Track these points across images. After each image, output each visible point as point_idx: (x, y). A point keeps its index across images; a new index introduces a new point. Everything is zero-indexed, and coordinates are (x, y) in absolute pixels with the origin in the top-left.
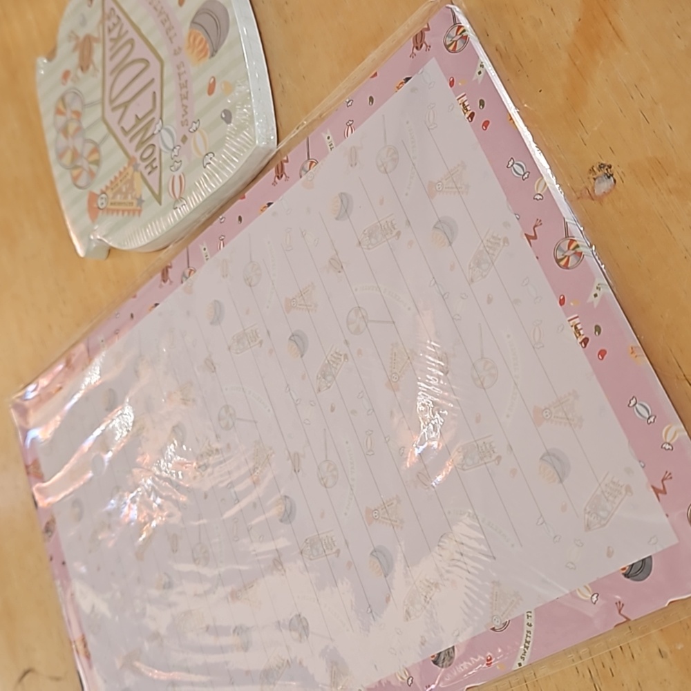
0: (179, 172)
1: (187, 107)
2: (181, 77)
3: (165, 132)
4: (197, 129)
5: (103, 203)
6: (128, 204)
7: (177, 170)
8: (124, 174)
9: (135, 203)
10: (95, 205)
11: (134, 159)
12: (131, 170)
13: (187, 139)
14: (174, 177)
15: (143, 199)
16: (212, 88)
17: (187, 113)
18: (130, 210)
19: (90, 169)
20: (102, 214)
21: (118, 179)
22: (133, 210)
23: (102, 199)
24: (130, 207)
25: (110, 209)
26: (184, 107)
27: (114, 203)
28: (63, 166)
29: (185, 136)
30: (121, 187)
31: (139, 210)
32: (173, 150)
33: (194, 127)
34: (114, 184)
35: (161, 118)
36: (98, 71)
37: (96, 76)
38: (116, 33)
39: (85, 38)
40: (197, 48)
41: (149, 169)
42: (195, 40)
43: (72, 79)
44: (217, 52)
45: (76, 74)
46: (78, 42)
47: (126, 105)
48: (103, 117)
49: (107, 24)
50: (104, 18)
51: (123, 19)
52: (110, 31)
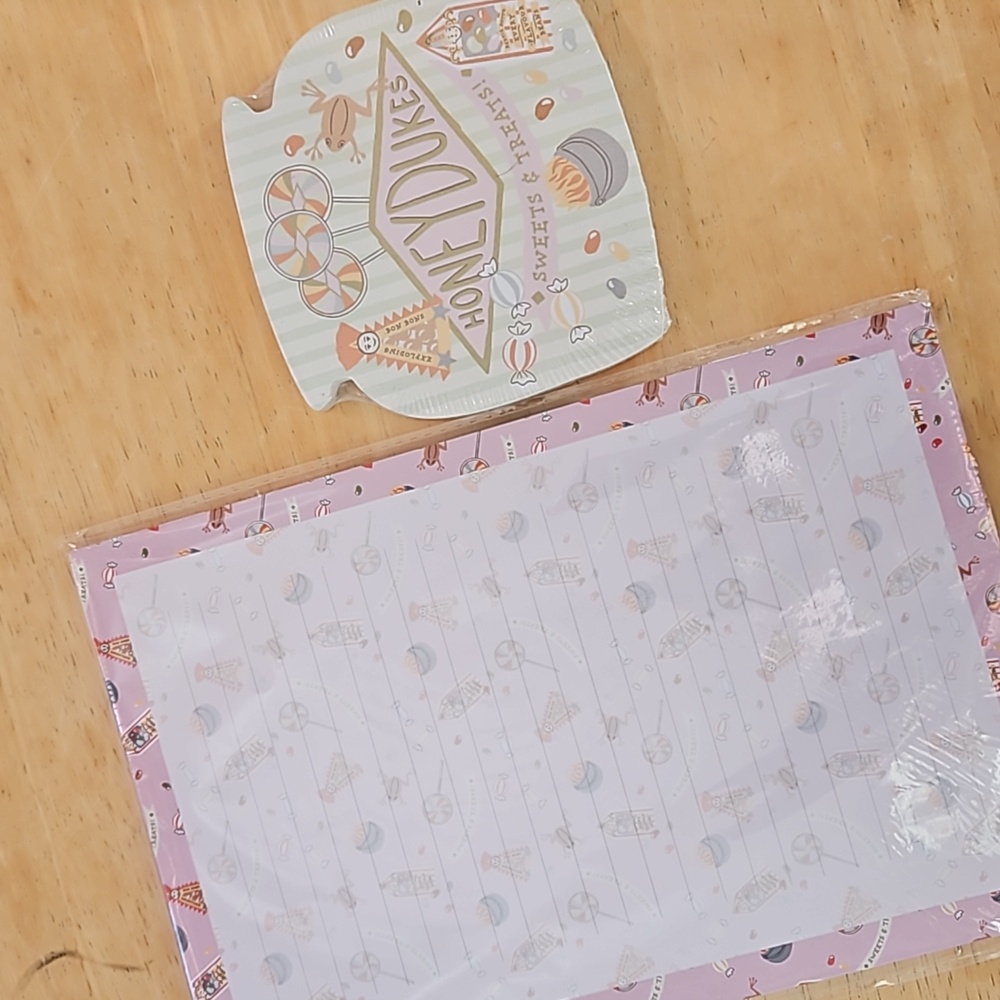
0: (526, 337)
1: (544, 257)
2: (536, 214)
3: (501, 278)
4: (562, 290)
5: (369, 346)
6: (421, 357)
7: (522, 334)
8: (415, 315)
9: (436, 360)
10: (353, 345)
11: (437, 299)
12: (429, 313)
13: (543, 298)
14: (515, 341)
15: (453, 357)
16: (592, 245)
17: (544, 264)
18: (426, 367)
19: (342, 291)
20: (368, 360)
21: (400, 318)
22: (430, 367)
23: (368, 339)
24: (425, 363)
25: (384, 357)
26: (540, 256)
27: (393, 351)
28: (283, 273)
29: (539, 293)
30: (407, 331)
31: (442, 371)
32: (516, 306)
33: (557, 286)
34: (392, 323)
35: (495, 258)
36: (364, 156)
37: (359, 162)
38: (406, 115)
39: (338, 100)
40: (569, 185)
41: (468, 321)
42: (565, 173)
43: (307, 153)
44: (604, 201)
45: (315, 147)
46: (321, 99)
47: (425, 222)
48: (372, 225)
49: (388, 95)
50: (381, 85)
51: (424, 100)
52: (394, 107)
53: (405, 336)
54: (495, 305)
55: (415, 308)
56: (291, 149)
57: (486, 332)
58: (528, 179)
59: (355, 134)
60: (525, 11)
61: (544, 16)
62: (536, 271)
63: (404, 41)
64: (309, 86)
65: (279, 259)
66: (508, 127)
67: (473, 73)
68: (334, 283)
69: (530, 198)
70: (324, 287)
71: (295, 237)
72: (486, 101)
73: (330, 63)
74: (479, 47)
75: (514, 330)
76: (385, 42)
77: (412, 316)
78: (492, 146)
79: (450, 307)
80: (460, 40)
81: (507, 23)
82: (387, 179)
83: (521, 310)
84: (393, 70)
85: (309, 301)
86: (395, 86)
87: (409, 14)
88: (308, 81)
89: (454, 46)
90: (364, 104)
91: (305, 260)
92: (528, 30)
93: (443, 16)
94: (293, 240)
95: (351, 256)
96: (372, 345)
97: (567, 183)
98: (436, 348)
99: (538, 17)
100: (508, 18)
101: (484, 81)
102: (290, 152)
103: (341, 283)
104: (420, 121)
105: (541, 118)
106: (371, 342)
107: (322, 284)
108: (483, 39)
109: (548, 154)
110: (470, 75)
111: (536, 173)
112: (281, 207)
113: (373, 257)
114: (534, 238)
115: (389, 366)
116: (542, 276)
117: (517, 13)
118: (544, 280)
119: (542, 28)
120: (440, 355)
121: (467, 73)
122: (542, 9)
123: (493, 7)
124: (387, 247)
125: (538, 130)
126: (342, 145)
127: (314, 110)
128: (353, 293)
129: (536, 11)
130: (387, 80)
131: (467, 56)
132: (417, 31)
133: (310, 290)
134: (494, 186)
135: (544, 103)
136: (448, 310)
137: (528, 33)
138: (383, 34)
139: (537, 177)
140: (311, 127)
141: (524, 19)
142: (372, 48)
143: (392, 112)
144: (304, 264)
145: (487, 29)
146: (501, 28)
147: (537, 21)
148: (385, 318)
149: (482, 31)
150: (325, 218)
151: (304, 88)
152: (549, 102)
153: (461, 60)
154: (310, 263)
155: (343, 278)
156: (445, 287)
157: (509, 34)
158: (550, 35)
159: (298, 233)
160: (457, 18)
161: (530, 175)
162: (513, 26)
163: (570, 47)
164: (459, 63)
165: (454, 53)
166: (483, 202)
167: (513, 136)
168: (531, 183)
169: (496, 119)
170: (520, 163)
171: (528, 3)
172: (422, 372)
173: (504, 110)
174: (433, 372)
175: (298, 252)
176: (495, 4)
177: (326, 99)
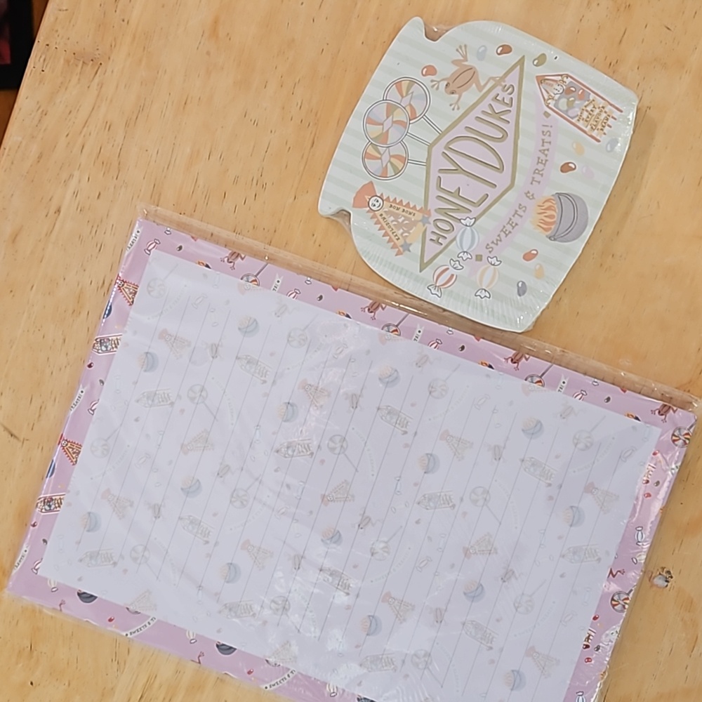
0: (455, 272)
1: (501, 241)
2: (516, 216)
3: (470, 231)
4: (494, 265)
5: (374, 205)
6: (395, 234)
7: (455, 268)
8: (411, 211)
9: (401, 242)
10: (367, 197)
11: (429, 213)
12: (419, 216)
13: (481, 260)
14: (448, 269)
15: (411, 248)
16: (528, 256)
17: (497, 244)
18: (393, 241)
19: (387, 165)
20: (368, 212)
21: (402, 205)
22: (395, 244)
23: (378, 201)
24: (394, 239)
25: (377, 217)
26: (498, 238)
27: (384, 218)
28: (365, 131)
29: (481, 256)
30: (399, 215)
31: (399, 250)
32: (464, 252)
33: (494, 261)
34: (396, 204)
35: (476, 219)
36: (458, 109)
37: (453, 109)
38: (499, 108)
39: (471, 69)
40: (546, 216)
41: (434, 237)
42: (549, 208)
43: (432, 81)
44: (555, 240)
45: (439, 82)
46: (463, 61)
47: (458, 170)
48: (431, 146)
49: (498, 90)
50: (499, 81)
51: (514, 109)
52: (496, 98)
53: (396, 216)
54: (454, 243)
55: (414, 208)
56: (426, 72)
57: (438, 251)
58: (528, 195)
59: (464, 94)
60: (603, 111)
61: (611, 121)
62: (490, 244)
63: (531, 70)
64: (464, 49)
65: (370, 121)
66: (542, 160)
67: (550, 118)
68: (386, 158)
69: (520, 205)
70: (379, 156)
71: (388, 117)
72: (543, 137)
73: (485, 47)
74: (565, 108)
75: (452, 263)
76: (521, 62)
77: (409, 210)
78: (526, 162)
79: (432, 222)
80: (557, 96)
81: (589, 109)
82: (459, 131)
83: (465, 256)
84: (512, 79)
85: (366, 156)
86: (506, 88)
87: (545, 58)
88: (465, 46)
89: (553, 95)
90: (482, 83)
91: (382, 134)
92: (596, 121)
93: (561, 75)
94: (385, 118)
95: (407, 152)
96: (377, 206)
98: (406, 236)
99: (607, 120)
100: (592, 106)
101: (551, 127)
102: (424, 73)
103: (390, 161)
104: (502, 117)
105: (562, 171)
106: (377, 204)
107: (379, 153)
108: (570, 105)
109: (549, 192)
110: (547, 117)
111: (535, 196)
112: (394, 95)
113: (417, 163)
114: (504, 227)
115: (376, 224)
116: (491, 249)
117: (599, 108)
118: (490, 252)
119: (604, 127)
120: (405, 242)
121: (547, 115)
122: (613, 117)
123: (590, 94)
124: (428, 165)
125: (555, 175)
126: (453, 93)
127: (455, 62)
128: (390, 172)
129: (609, 116)
130: (504, 82)
131: (555, 106)
132: (541, 71)
133: (371, 151)
134: (509, 183)
135: (570, 165)
136: (430, 223)
137: (595, 123)
138: (524, 57)
139: (533, 198)
140: (447, 70)
141: (599, 114)
142: (511, 59)
143: (492, 100)
144: (380, 135)
145: (577, 102)
146: (584, 108)
147: (605, 121)
148: (395, 199)
149: (573, 101)
150: (411, 122)
151: (461, 47)
152: (573, 166)
153: (550, 106)
154: (383, 137)
155: (392, 160)
156: (439, 210)
157: (585, 115)
158: (605, 134)
159: (391, 117)
160: (567, 83)
161: (531, 194)
162: (591, 112)
163: (609, 149)
164: (548, 106)
165: (550, 99)
166: (496, 186)
167: (540, 167)
168: (527, 199)
169: (540, 151)
170: (532, 183)
171: (608, 108)
172: (389, 242)
173: (548, 150)
174: (394, 247)
175: (381, 126)
176: (592, 94)
177: (466, 63)
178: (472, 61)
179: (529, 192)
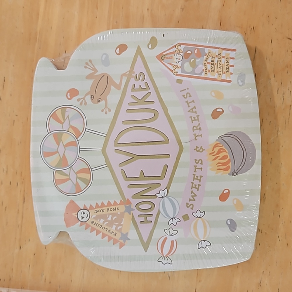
0: (173, 238)
1: (196, 196)
2: (197, 170)
4: (200, 217)
5: (83, 218)
6: (111, 232)
7: (171, 235)
8: (114, 207)
9: (118, 236)
10: (74, 214)
11: (129, 202)
12: (122, 208)
13: (188, 218)
14: (166, 238)
15: (129, 237)
16: (224, 197)
17: (195, 200)
18: (112, 238)
19: (77, 182)
20: (81, 225)
21: (104, 206)
22: (115, 239)
23: (84, 213)
24: (112, 236)
25: (90, 226)
26: (193, 194)
27: (96, 223)
28: (46, 163)
29: (187, 215)
30: (107, 215)
31: (121, 243)
32: (172, 219)
33: (198, 214)
34: (99, 208)
35: (168, 188)
36: (110, 111)
37: (106, 113)
38: (140, 95)
39: (103, 76)
40: (220, 160)
41: (143, 219)
42: (219, 152)
43: (78, 100)
44: (237, 174)
45: (84, 98)
46: (94, 73)
47: (134, 157)
48: (104, 150)
49: (132, 81)
50: (130, 74)
51: (152, 89)
52: (134, 89)
53: (105, 217)
54: (160, 215)
55: (115, 204)
56: (70, 95)
58: (198, 149)
59: (108, 97)
60: (221, 57)
61: (231, 62)
62: (188, 202)
63: (150, 54)
64: (90, 64)
65: (47, 154)
66: (194, 118)
67: (183, 83)
68: (73, 177)
69: (196, 160)
70: (67, 177)
71: (58, 144)
73: (105, 54)
74: (190, 69)
75: (167, 232)
76: (139, 51)
77: (112, 207)
78: (183, 125)
80: (180, 63)
81: (209, 60)
82: (119, 127)
83: (174, 222)
85: (57, 183)
87: (156, 40)
88: (90, 61)
89: (177, 64)
90: (118, 83)
91: (61, 159)
92: (220, 67)
94: (58, 146)
95: (87, 164)
96: (85, 217)
97: (219, 158)
98: (121, 229)
99: (228, 62)
100: (211, 58)
101: (188, 89)
102: (69, 97)
103: (77, 177)
105: (214, 118)
106: (85, 216)
107: (66, 175)
108: (194, 65)
109: (213, 139)
110: (181, 83)
111: (203, 148)
112: (55, 126)
113: (100, 167)
114: (193, 183)
115: (92, 231)
116: (191, 206)
117: (217, 56)
119: (228, 68)
120: (122, 234)
121: (179, 81)
123: (204, 49)
125: (211, 124)
126: (99, 101)
127: (89, 77)
128: (82, 185)
129: (227, 58)
131: (182, 72)
132: (158, 50)
133: (59, 177)
134: (178, 148)
135: (218, 110)
136: (134, 210)
137: (220, 69)
139: (203, 150)
140: (85, 86)
141: (219, 61)
142: (130, 53)
144: (60, 161)
145: (198, 60)
146: (205, 62)
147: (227, 64)
148: (97, 204)
149: (194, 61)
150: (78, 139)
151: (87, 64)
152: (221, 110)
154: (63, 162)
155: (79, 175)
156: (135, 196)
157: (209, 67)
158: (232, 74)
159: (61, 143)
160: (182, 50)
161: (199, 148)
162: (213, 63)
163: (241, 84)
164: (177, 75)
167: (196, 123)
168: (199, 153)
169: (189, 111)
170: (196, 140)
171: (224, 53)
172: (109, 240)
173: (195, 107)
174: (115, 242)
175: (58, 153)
176: (205, 48)
177: (97, 74)
178: (101, 70)
179: (197, 147)
